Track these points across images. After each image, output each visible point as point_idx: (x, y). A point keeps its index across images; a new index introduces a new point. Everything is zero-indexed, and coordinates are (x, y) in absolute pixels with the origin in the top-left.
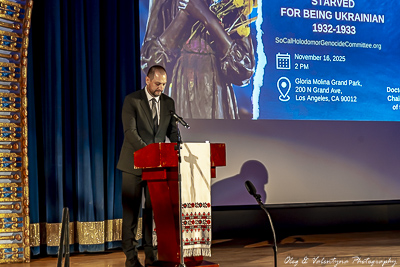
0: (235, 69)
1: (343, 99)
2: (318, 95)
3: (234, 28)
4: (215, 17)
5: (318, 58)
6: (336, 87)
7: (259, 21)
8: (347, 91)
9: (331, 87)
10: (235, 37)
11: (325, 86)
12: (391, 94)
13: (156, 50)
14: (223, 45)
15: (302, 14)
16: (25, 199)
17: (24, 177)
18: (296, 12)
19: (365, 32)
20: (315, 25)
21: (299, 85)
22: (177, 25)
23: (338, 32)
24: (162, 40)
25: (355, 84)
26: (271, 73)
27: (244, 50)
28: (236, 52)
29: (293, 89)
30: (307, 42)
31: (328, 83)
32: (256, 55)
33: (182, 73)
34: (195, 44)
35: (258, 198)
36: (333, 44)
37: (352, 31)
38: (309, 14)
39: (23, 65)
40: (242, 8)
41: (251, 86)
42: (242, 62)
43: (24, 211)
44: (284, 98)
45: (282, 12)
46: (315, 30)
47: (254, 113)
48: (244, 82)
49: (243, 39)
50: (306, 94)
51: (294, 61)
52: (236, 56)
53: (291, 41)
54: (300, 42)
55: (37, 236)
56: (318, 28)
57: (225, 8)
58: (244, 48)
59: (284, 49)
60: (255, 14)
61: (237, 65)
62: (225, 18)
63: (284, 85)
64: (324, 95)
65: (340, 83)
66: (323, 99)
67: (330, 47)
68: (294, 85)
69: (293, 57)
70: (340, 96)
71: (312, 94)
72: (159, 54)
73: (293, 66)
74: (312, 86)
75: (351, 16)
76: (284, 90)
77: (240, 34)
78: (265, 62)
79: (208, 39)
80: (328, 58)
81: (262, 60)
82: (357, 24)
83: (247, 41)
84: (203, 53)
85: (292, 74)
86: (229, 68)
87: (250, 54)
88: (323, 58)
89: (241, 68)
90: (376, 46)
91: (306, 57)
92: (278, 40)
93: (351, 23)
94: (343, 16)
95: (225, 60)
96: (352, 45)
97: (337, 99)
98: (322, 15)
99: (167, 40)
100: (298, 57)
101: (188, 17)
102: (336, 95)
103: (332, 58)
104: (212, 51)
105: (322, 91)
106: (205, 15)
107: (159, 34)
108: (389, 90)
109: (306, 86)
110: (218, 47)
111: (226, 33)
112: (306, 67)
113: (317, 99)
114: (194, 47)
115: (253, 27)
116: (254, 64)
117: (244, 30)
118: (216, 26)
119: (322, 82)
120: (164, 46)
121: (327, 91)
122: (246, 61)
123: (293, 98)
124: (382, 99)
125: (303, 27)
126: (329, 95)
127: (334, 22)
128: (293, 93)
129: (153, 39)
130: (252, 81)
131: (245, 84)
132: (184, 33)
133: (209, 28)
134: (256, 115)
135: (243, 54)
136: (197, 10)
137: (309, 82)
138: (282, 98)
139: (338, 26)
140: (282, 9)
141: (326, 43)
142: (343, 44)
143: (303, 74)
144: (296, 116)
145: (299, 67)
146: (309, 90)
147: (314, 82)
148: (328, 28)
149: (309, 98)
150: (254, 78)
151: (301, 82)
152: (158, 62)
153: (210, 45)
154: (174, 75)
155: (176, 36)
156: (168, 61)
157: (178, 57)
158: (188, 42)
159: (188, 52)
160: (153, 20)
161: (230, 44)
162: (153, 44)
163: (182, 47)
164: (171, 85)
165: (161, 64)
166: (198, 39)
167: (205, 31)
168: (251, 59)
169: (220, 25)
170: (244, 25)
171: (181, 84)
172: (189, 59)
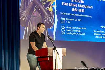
0: (48, 23)
1: (81, 34)
2: (73, 32)
3: (48, 8)
4: (42, 4)
5: (73, 20)
6: (79, 30)
7: (55, 6)
8: (82, 31)
9: (77, 29)
10: (48, 11)
12: (95, 32)
13: (23, 15)
14: (44, 14)
15: (68, 4)
18: (67, 4)
19: (87, 11)
20: (72, 8)
21: (68, 29)
22: (30, 7)
23: (79, 11)
24: (25, 12)
25: (84, 29)
26: (59, 24)
27: (51, 16)
28: (48, 17)
29: (66, 30)
30: (70, 14)
31: (76, 28)
32: (55, 18)
33: (31, 24)
36: (78, 15)
37: (83, 11)
38: (70, 5)
40: (50, 2)
41: (53, 29)
42: (50, 20)
44: (63, 33)
45: (63, 4)
46: (72, 10)
47: (54, 38)
48: (51, 27)
49: (51, 12)
50: (70, 32)
51: (66, 20)
52: (48, 18)
53: (65, 14)
54: (68, 14)
56: (73, 10)
57: (45, 1)
58: (51, 15)
59: (63, 16)
60: (54, 4)
61: (49, 21)
62: (45, 5)
63: (63, 29)
64: (75, 32)
65: (80, 28)
66: (75, 34)
67: (77, 16)
68: (66, 29)
69: (66, 19)
70: (80, 33)
72: (24, 17)
73: (66, 22)
74: (72, 29)
75: (83, 6)
76: (63, 30)
77: (50, 11)
78: (57, 21)
79: (40, 12)
80: (76, 20)
81: (56, 20)
82: (85, 9)
83: (52, 13)
84: (38, 17)
85: (66, 25)
86: (46, 22)
87: (53, 18)
88: (75, 20)
89: (50, 22)
90: (90, 16)
91: (70, 19)
92: (61, 13)
93: (83, 8)
94: (80, 6)
95: (45, 19)
96: (83, 16)
97: (79, 34)
98: (75, 5)
99: (27, 12)
100: (67, 19)
101: (33, 4)
102: (79, 32)
103: (77, 20)
104: (41, 16)
105: (74, 31)
107: (24, 10)
108: (95, 31)
109: (70, 29)
110: (43, 15)
111: (45, 10)
112: (70, 23)
113: (73, 34)
114: (35, 15)
115: (53, 8)
116: (54, 21)
117: (51, 9)
118: (42, 8)
119: (74, 28)
120: (26, 14)
121: (76, 31)
122: (51, 20)
123: (66, 33)
124: (92, 34)
125: (68, 9)
126: (77, 32)
127: (78, 8)
128: (66, 32)
129: (22, 11)
130: (53, 27)
131: (51, 28)
132: (32, 10)
133: (40, 8)
135: (50, 18)
136: (36, 2)
137: (71, 28)
138: (62, 33)
139: (79, 9)
140: (62, 3)
141: (76, 15)
142: (80, 15)
143: (69, 25)
144: (67, 39)
145: (67, 22)
146: (71, 30)
147: (72, 28)
148: (76, 10)
149: (71, 33)
150: (54, 26)
151: (68, 28)
152: (23, 19)
153: (40, 14)
154: (29, 24)
155: (29, 10)
156: (27, 19)
157: (30, 18)
158: (33, 13)
159: (33, 16)
160: (22, 5)
161: (46, 14)
162: (22, 13)
163: (31, 14)
164: (28, 28)
165: (24, 20)
166: (36, 12)
167: (38, 9)
168: (53, 19)
169: (43, 7)
170: (51, 8)
171: (31, 27)
172: (34, 19)
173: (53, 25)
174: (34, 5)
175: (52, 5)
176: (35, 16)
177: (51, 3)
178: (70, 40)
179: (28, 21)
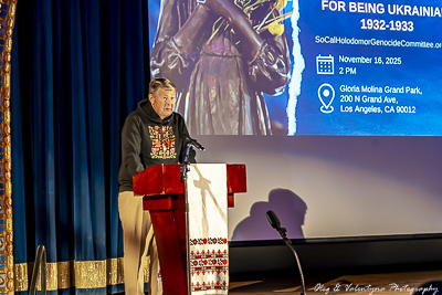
0: (267, 74)
1: (399, 110)
2: (369, 105)
3: (265, 25)
4: (241, 12)
5: (368, 60)
6: (391, 95)
7: (295, 16)
8: (404, 100)
9: (384, 95)
10: (266, 36)
11: (376, 95)
13: (169, 53)
14: (251, 45)
15: (347, 7)
16: (8, 234)
17: (7, 208)
18: (340, 6)
20: (363, 20)
21: (345, 93)
22: (195, 22)
23: (392, 29)
24: (178, 40)
25: (413, 91)
26: (310, 80)
27: (277, 52)
28: (267, 54)
29: (338, 98)
30: (353, 41)
31: (380, 91)
32: (292, 57)
34: (217, 44)
35: (283, 231)
36: (386, 43)
37: (409, 27)
38: (356, 7)
39: (5, 72)
40: (274, 1)
41: (286, 95)
42: (275, 66)
43: (6, 248)
44: (327, 109)
45: (324, 6)
46: (364, 27)
47: (290, 128)
48: (277, 90)
49: (276, 39)
50: (354, 104)
51: (338, 64)
52: (267, 59)
53: (334, 40)
54: (346, 41)
55: (24, 278)
56: (368, 25)
57: (253, 2)
58: (277, 49)
59: (326, 49)
60: (289, 8)
61: (269, 70)
62: (253, 13)
64: (376, 105)
65: (395, 91)
66: (374, 110)
67: (382, 46)
68: (339, 94)
69: (336, 59)
70: (395, 106)
71: (361, 104)
72: (173, 57)
73: (337, 71)
74: (361, 94)
75: (408, 10)
76: (327, 100)
77: (272, 32)
78: (303, 66)
79: (233, 39)
80: (379, 61)
81: (299, 64)
82: (415, 18)
83: (281, 41)
84: (227, 56)
85: (336, 80)
86: (259, 74)
87: (285, 56)
88: (373, 61)
90: (438, 45)
91: (353, 60)
92: (319, 40)
93: (407, 18)
94: (397, 10)
95: (254, 64)
96: (409, 44)
97: (392, 109)
98: (372, 8)
99: (183, 41)
100: (342, 59)
101: (208, 12)
102: (390, 104)
103: (384, 61)
104: (237, 53)
105: (373, 100)
106: (230, 10)
107: (173, 33)
109: (354, 94)
110: (245, 48)
111: (254, 31)
112: (353, 71)
113: (367, 110)
114: (217, 49)
115: (287, 24)
116: (290, 68)
117: (276, 28)
118: (242, 23)
119: (373, 89)
120: (180, 48)
121: (379, 100)
122: (280, 65)
123: (337, 109)
125: (347, 23)
126: (382, 106)
127: (387, 17)
128: (337, 104)
129: (167, 40)
130: (287, 88)
131: (278, 92)
132: (204, 32)
133: (235, 25)
134: (292, 130)
135: (276, 56)
136: (220, 5)
137: (357, 90)
138: (324, 109)
139: (392, 22)
140: (323, 2)
141: (378, 43)
142: (398, 44)
143: (349, 80)
144: (342, 132)
145: (344, 71)
146: (358, 99)
147: (364, 90)
148: (380, 25)
149: (357, 109)
150: (290, 85)
151: (347, 90)
152: (171, 67)
153: (236, 47)
154: (192, 83)
155: (194, 36)
156: (185, 66)
157: (196, 61)
158: (208, 43)
159: (209, 55)
160: (166, 16)
161: (260, 44)
162: (166, 46)
163: (201, 49)
164: (188, 94)
165: (175, 70)
166: (220, 39)
167: (229, 29)
168: (286, 62)
169: (247, 21)
170: (277, 22)
171: (200, 92)
172: (210, 63)
173: (287, 82)
174: (212, 14)
175: (280, 11)
176: (214, 55)
177: (277, 7)
178: (354, 134)
179: (188, 72)
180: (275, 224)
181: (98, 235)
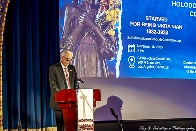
0: (107, 52)
1: (162, 67)
2: (149, 65)
3: (107, 31)
4: (97, 26)
5: (149, 47)
6: (158, 61)
7: (119, 28)
8: (164, 63)
9: (155, 61)
10: (107, 36)
11: (152, 61)
12: (185, 65)
13: (67, 42)
14: (101, 40)
15: (141, 24)
16: (1, 117)
17: (1, 106)
18: (138, 24)
19: (172, 33)
20: (147, 30)
21: (140, 60)
22: (78, 30)
23: (159, 34)
24: (71, 37)
25: (167, 60)
26: (125, 54)
27: (112, 43)
28: (108, 43)
29: (136, 62)
30: (143, 39)
31: (154, 59)
32: (118, 45)
34: (87, 39)
35: (116, 117)
36: (157, 40)
37: (166, 33)
38: (144, 24)
39: (1, 50)
40: (111, 21)
41: (115, 61)
42: (111, 49)
44: (132, 66)
45: (131, 24)
46: (147, 33)
47: (117, 74)
49: (111, 37)
50: (143, 65)
51: (137, 48)
52: (108, 46)
53: (135, 38)
54: (140, 38)
56: (149, 32)
57: (102, 21)
58: (112, 41)
59: (132, 42)
60: (117, 25)
61: (108, 50)
62: (102, 26)
63: (132, 60)
64: (152, 65)
65: (160, 59)
66: (151, 67)
67: (155, 41)
68: (137, 60)
69: (136, 46)
70: (160, 65)
71: (146, 65)
72: (69, 44)
73: (136, 51)
74: (146, 60)
75: (166, 26)
76: (132, 63)
77: (110, 34)
78: (123, 49)
79: (94, 37)
80: (154, 47)
81: (121, 48)
82: (168, 29)
83: (113, 38)
84: (91, 44)
85: (136, 55)
86: (104, 51)
87: (115, 44)
88: (151, 47)
89: (110, 51)
90: (178, 41)
91: (143, 46)
92: (129, 38)
93: (165, 29)
94: (161, 26)
95: (102, 47)
96: (166, 40)
97: (159, 67)
98: (151, 25)
99: (73, 37)
100: (139, 46)
102: (158, 65)
103: (156, 47)
104: (96, 43)
105: (151, 63)
106: (92, 25)
107: (69, 34)
108: (185, 63)
109: (143, 60)
110: (99, 41)
111: (103, 34)
112: (143, 51)
113: (148, 67)
114: (87, 41)
115: (116, 31)
116: (117, 50)
117: (112, 33)
118: (98, 31)
119: (151, 59)
120: (72, 40)
121: (153, 63)
122: (113, 48)
123: (136, 66)
124: (181, 67)
125: (142, 31)
126: (155, 65)
127: (157, 29)
128: (136, 64)
129: (66, 37)
130: (116, 58)
131: (112, 59)
132: (82, 34)
133: (94, 31)
134: (118, 75)
135: (111, 44)
136: (88, 23)
137: (145, 59)
139: (159, 31)
140: (131, 22)
141: (153, 39)
142: (161, 40)
143: (141, 54)
144: (139, 76)
145: (139, 51)
146: (145, 63)
147: (147, 59)
148: (154, 32)
149: (144, 66)
151: (140, 58)
152: (68, 48)
153: (95, 40)
154: (77, 55)
155: (78, 35)
156: (74, 48)
157: (79, 46)
158: (83, 38)
159: (84, 43)
160: (66, 27)
161: (105, 39)
162: (66, 39)
163: (81, 41)
164: (75, 59)
165: (70, 49)
166: (89, 37)
167: (92, 33)
168: (115, 47)
169: (100, 30)
170: (112, 30)
171: (80, 59)
172: (84, 47)
173: (116, 55)
175: (113, 25)
176: (86, 43)
177: (112, 24)
178: (143, 77)
180: (113, 114)
181: (38, 118)
